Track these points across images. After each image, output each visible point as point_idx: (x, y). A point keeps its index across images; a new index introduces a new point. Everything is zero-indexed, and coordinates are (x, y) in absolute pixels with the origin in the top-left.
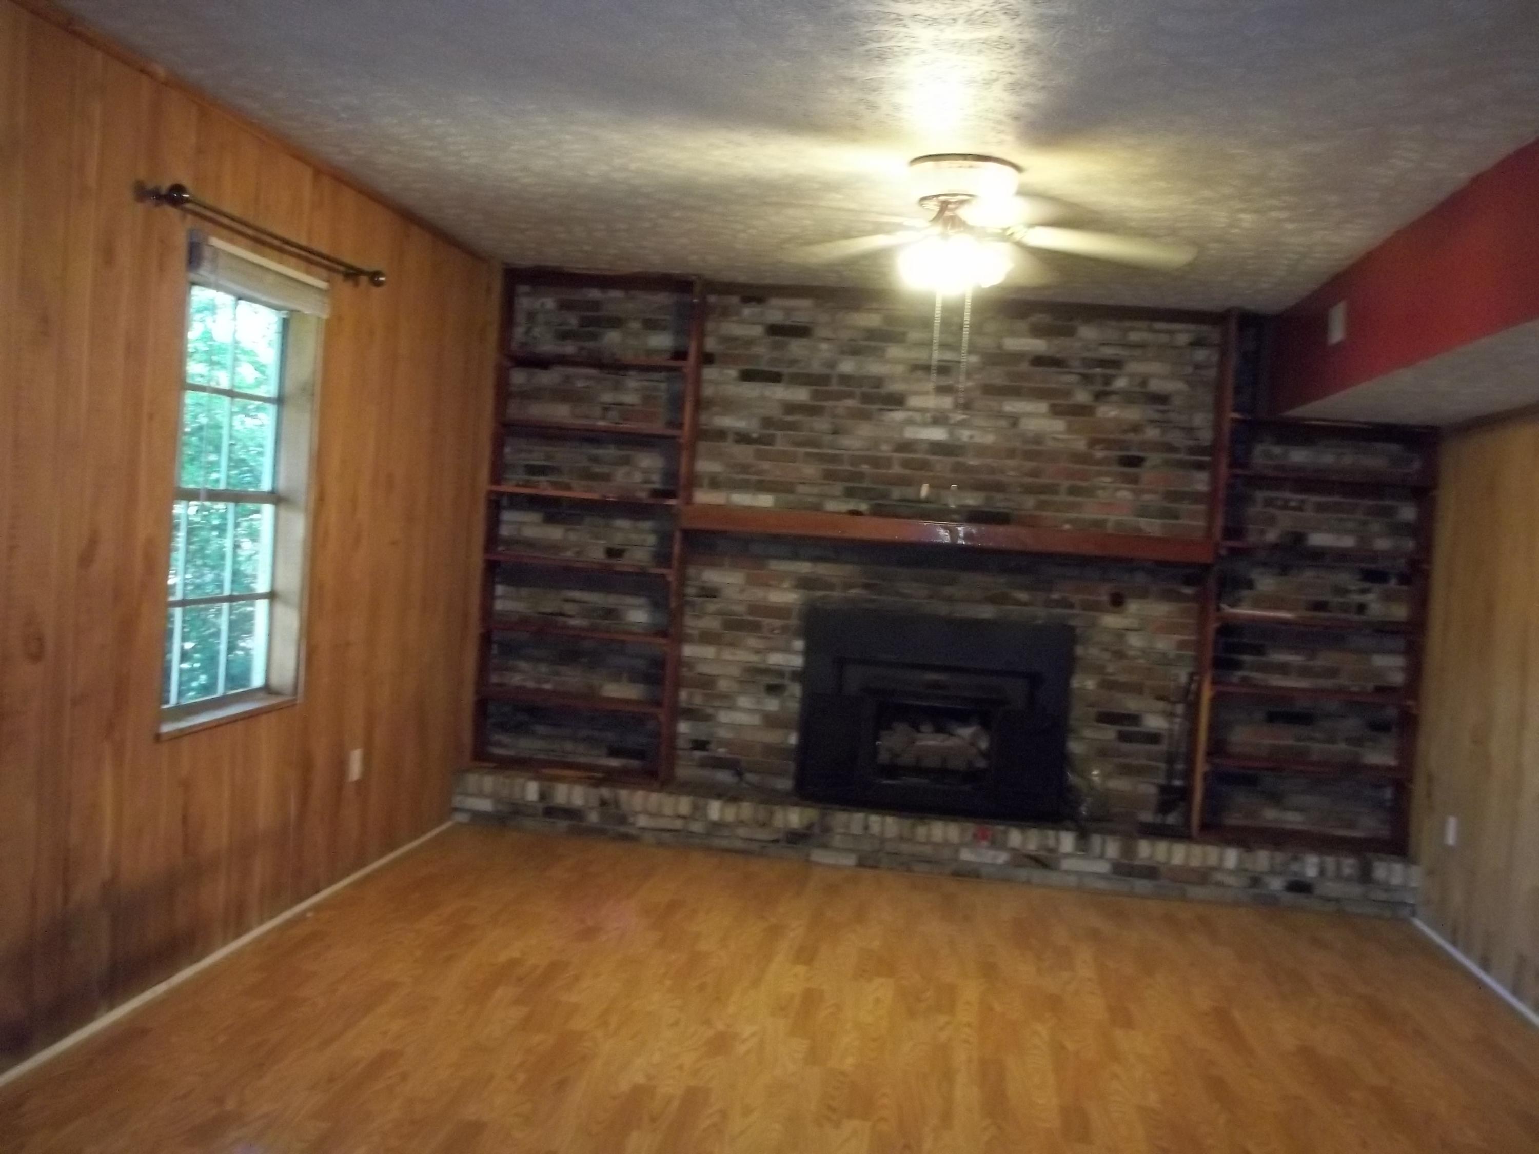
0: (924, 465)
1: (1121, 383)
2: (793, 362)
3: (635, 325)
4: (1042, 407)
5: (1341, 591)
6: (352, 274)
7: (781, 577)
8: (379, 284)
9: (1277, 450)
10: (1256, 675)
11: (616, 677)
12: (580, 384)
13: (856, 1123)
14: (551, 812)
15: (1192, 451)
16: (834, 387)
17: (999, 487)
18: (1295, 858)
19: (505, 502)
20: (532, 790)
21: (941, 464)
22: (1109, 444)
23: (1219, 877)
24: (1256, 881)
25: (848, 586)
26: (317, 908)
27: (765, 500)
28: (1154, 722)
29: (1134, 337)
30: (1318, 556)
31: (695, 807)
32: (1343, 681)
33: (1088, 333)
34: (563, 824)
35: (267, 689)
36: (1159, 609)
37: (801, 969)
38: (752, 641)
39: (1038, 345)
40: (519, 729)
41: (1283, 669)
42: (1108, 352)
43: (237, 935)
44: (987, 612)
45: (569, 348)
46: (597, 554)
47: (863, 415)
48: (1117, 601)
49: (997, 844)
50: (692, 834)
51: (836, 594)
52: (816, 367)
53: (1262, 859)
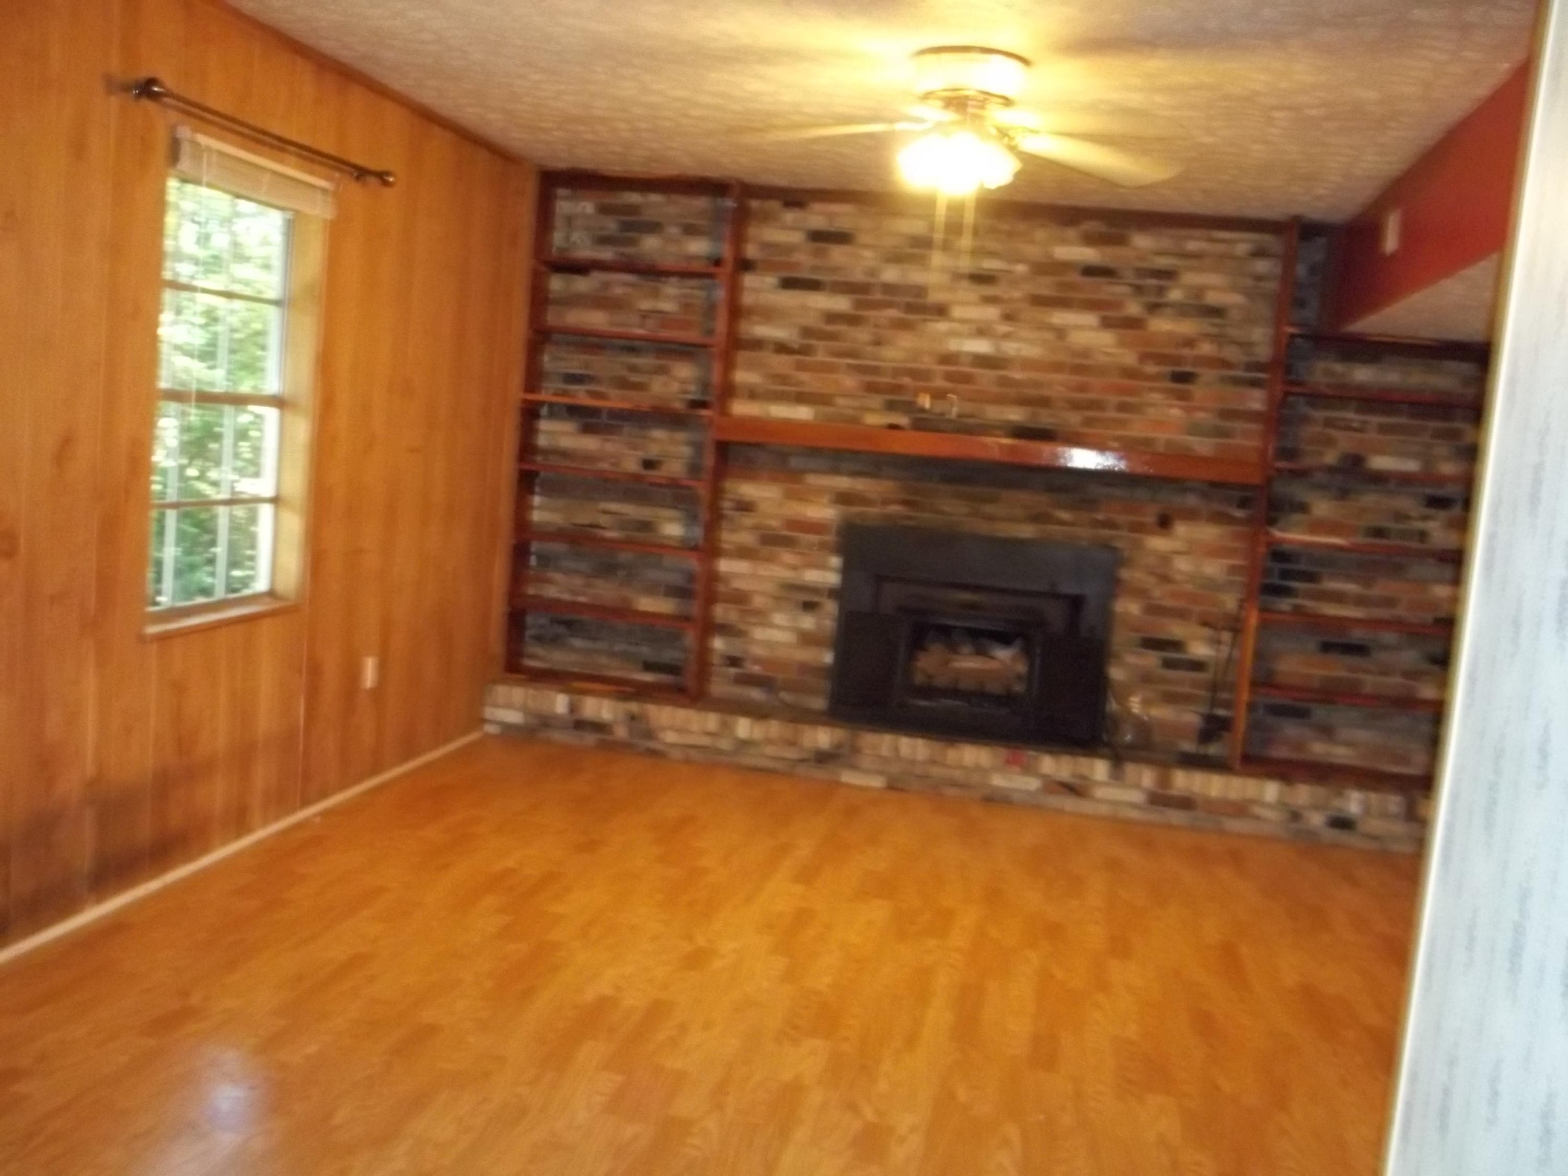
0: (966, 379)
1: (1175, 295)
2: (835, 270)
3: (674, 231)
4: (1090, 319)
5: (1400, 516)
6: (361, 173)
7: (820, 491)
8: (386, 184)
9: (1339, 367)
10: (1308, 603)
11: (651, 589)
12: (618, 291)
13: (817, 1043)
14: (580, 725)
15: (1250, 367)
16: (878, 296)
17: (1045, 402)
18: (1340, 794)
19: (544, 411)
20: (560, 703)
21: (986, 377)
22: (1160, 359)
23: (1257, 810)
24: (1296, 816)
25: (886, 502)
26: (324, 814)
27: (803, 413)
28: (1200, 650)
29: (1192, 246)
30: (1379, 479)
31: (725, 725)
32: (1400, 612)
33: (1142, 241)
34: (590, 739)
35: (271, 594)
36: (1209, 533)
37: (799, 889)
38: (788, 557)
39: (1088, 254)
40: (554, 641)
41: (1338, 598)
42: (1163, 262)
43: (239, 835)
44: (1027, 531)
45: (607, 254)
46: (631, 465)
47: (903, 325)
48: (1164, 523)
49: (1028, 769)
50: (720, 752)
51: (874, 510)
52: (858, 276)
53: (1303, 794)
